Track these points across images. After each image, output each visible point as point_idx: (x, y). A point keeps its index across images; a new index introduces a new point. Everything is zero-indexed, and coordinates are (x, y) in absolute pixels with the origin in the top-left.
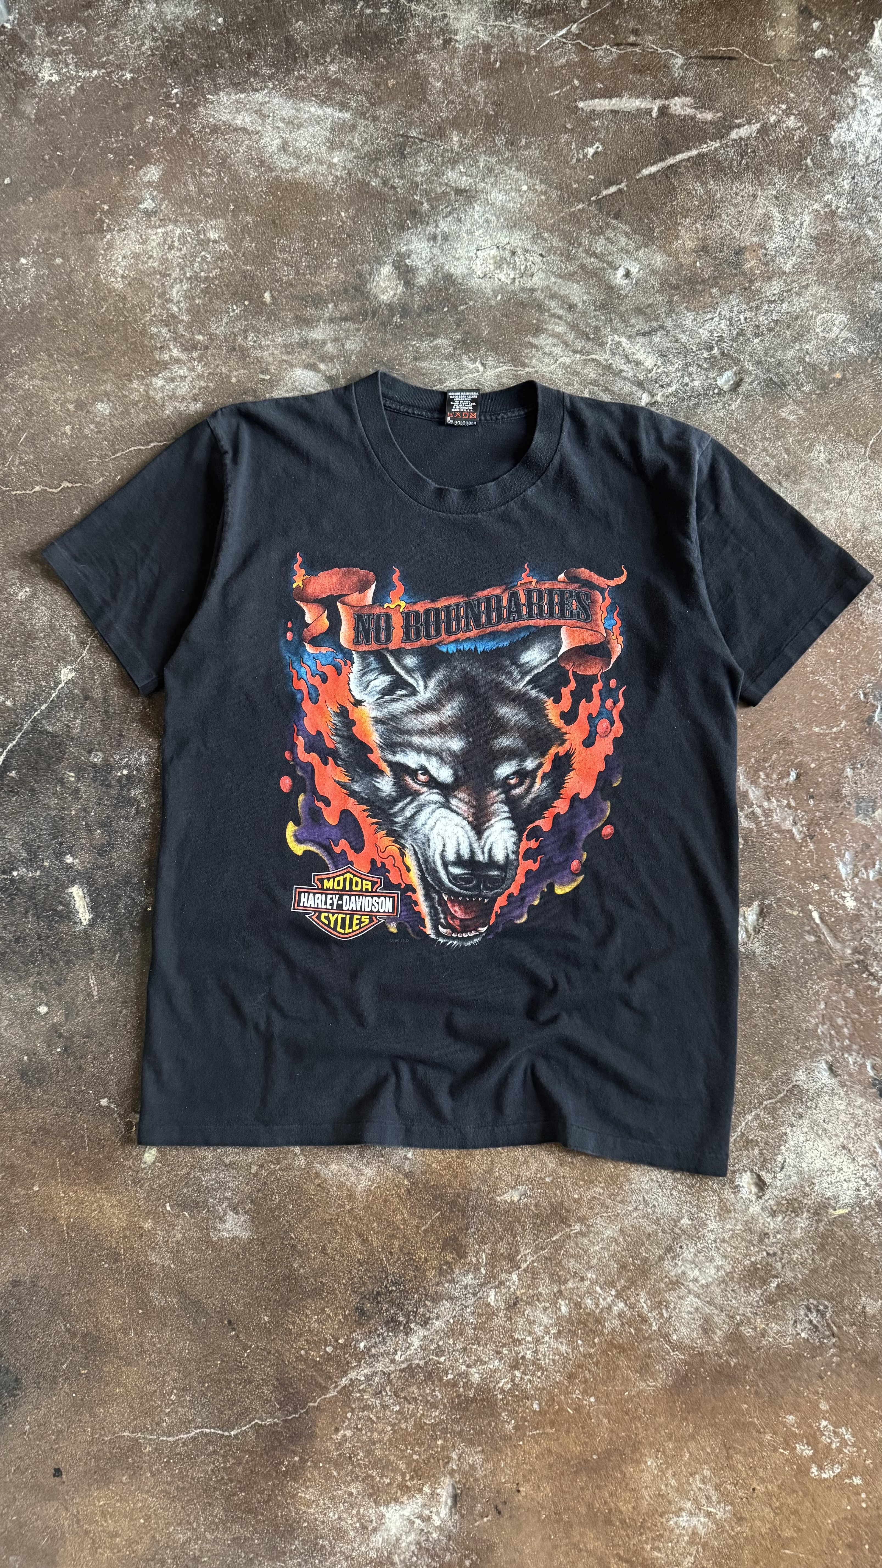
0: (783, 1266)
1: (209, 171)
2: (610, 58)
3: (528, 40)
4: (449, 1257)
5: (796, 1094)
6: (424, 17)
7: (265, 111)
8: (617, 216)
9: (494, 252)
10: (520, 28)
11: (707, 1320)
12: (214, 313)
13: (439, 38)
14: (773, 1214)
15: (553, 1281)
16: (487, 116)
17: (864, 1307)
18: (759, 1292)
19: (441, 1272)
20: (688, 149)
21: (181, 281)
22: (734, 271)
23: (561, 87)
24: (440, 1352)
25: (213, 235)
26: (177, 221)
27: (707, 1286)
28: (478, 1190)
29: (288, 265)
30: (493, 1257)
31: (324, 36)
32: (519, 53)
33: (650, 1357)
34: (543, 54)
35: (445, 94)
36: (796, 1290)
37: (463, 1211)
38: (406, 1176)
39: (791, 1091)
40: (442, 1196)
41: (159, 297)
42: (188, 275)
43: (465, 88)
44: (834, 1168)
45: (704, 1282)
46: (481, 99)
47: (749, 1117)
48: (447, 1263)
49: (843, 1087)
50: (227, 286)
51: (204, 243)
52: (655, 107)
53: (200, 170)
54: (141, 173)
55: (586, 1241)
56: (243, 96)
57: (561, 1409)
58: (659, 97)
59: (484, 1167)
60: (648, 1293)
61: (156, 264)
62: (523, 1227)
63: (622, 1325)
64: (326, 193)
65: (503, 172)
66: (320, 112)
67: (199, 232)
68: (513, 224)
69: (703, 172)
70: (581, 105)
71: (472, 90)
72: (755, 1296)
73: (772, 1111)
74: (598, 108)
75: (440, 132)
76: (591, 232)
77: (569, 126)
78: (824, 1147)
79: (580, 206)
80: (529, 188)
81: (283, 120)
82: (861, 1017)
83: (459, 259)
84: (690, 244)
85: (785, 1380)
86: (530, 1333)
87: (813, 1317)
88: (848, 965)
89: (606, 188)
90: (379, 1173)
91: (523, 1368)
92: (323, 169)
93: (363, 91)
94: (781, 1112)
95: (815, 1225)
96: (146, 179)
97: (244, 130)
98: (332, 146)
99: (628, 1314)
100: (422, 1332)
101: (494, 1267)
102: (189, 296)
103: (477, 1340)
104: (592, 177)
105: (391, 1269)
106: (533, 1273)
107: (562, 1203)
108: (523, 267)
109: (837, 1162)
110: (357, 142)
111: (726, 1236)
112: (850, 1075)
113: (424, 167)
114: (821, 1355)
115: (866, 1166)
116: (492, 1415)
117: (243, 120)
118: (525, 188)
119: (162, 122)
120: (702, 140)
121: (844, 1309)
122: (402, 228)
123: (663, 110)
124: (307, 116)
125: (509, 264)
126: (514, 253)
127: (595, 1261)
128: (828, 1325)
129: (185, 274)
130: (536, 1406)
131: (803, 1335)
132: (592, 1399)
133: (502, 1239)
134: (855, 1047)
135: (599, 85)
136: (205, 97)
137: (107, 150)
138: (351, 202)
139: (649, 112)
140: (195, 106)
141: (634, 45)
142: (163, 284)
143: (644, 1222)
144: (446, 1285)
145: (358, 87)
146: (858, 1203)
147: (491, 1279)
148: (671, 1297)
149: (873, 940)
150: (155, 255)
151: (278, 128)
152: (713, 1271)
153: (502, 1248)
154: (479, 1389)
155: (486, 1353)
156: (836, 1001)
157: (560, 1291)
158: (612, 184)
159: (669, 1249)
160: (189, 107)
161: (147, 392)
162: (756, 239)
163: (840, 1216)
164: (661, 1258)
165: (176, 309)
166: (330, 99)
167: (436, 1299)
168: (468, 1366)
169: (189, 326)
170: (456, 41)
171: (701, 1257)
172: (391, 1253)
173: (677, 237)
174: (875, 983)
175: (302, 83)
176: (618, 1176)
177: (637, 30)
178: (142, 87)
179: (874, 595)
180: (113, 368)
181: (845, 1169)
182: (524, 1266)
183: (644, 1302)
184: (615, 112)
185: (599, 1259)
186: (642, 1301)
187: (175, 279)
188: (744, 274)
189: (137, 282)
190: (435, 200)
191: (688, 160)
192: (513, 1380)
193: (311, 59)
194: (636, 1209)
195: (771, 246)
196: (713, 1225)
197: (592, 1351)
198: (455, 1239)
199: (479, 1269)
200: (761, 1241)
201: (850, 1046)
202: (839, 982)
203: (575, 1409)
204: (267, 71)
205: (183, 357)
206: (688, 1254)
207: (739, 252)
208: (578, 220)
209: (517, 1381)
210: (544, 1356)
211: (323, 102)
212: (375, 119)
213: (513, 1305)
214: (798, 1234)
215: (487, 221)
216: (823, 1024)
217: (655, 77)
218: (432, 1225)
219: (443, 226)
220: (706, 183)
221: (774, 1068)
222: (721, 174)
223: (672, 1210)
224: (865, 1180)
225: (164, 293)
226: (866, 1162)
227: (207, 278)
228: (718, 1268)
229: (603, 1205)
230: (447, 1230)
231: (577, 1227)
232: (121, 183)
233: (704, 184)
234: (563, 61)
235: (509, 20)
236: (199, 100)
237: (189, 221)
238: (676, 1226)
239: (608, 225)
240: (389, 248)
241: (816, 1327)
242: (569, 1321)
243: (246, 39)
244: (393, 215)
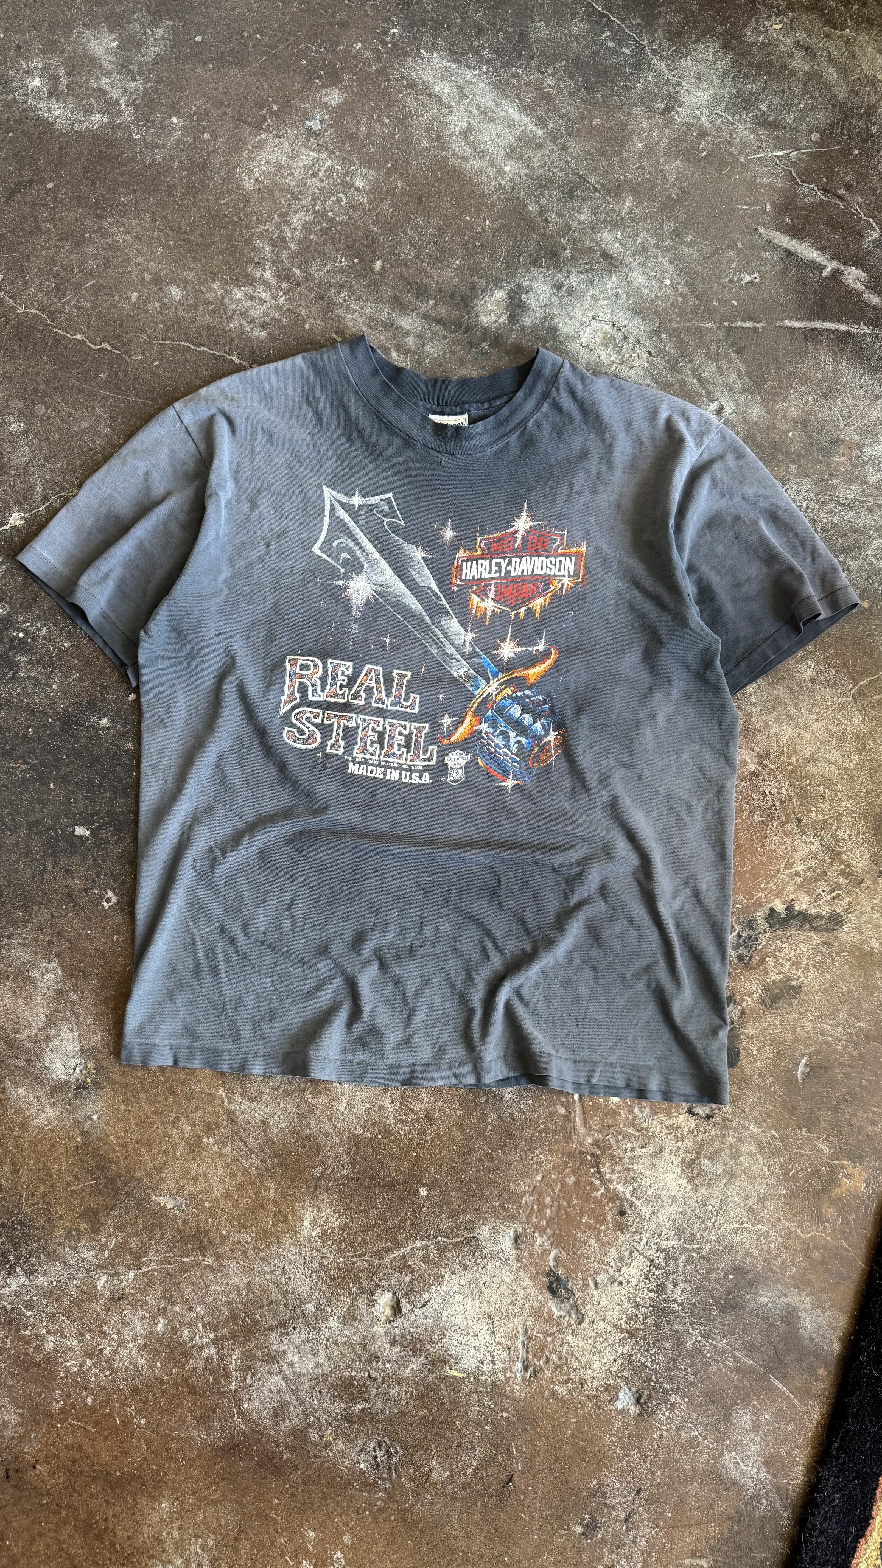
0: (377, 1395)
1: (387, 121)
2: (812, 200)
3: (744, 144)
4: (83, 1226)
5: (472, 1245)
6: (660, 75)
7: (467, 90)
8: (738, 352)
9: (607, 328)
10: (743, 129)
11: (283, 1406)
12: (322, 255)
13: (662, 102)
14: (393, 1343)
15: (163, 1297)
16: (669, 197)
17: (431, 1471)
18: (343, 1405)
19: (68, 1235)
20: (839, 321)
21: (308, 211)
22: (821, 458)
23: (751, 205)
24: (30, 1306)
25: (359, 183)
26: (333, 153)
27: (300, 1375)
28: (139, 1180)
29: (412, 245)
30: (122, 1247)
31: (558, 47)
32: (731, 154)
33: (214, 1411)
34: (751, 165)
35: (640, 157)
36: (378, 1422)
37: (116, 1191)
38: (83, 1133)
39: (469, 1240)
40: (103, 1169)
41: (279, 215)
42: (317, 208)
43: (662, 160)
44: (470, 1331)
45: (298, 1370)
46: (671, 178)
47: (418, 1244)
48: (78, 1230)
49: (518, 1261)
50: (347, 237)
51: (347, 186)
52: (830, 266)
53: (379, 116)
54: (324, 91)
55: (212, 1277)
56: (454, 66)
57: (110, 1416)
58: (838, 259)
59: (156, 1163)
60: (243, 1353)
61: (293, 183)
62: (163, 1234)
63: (205, 1369)
64: (482, 195)
65: (655, 257)
66: (516, 116)
67: (347, 173)
68: (638, 311)
69: (841, 350)
70: (762, 230)
71: (667, 166)
72: (338, 1407)
73: (442, 1250)
74: (776, 241)
75: (616, 190)
76: (706, 354)
77: (739, 245)
78: (472, 1307)
79: (710, 325)
80: (672, 285)
81: (479, 107)
82: (569, 1207)
83: (571, 318)
84: (793, 412)
85: (324, 1498)
86: (119, 1333)
87: (380, 1454)
88: (582, 1153)
89: (743, 320)
90: (59, 1118)
91: (96, 1360)
92: (491, 171)
93: (565, 117)
94: (449, 1255)
95: (426, 1373)
96: (325, 99)
97: (439, 99)
98: (512, 153)
99: (216, 1362)
100: (23, 1280)
101: (117, 1256)
102: (307, 228)
103: (68, 1313)
104: (736, 303)
105: (25, 1208)
106: (149, 1280)
107: (208, 1231)
108: (627, 355)
109: (476, 1327)
110: (536, 162)
111: (341, 1340)
112: (531, 1254)
113: (584, 216)
114: (369, 1492)
115: (501, 1344)
116: (46, 1387)
117: (442, 88)
118: (668, 282)
119: (367, 54)
120: (856, 320)
121: (412, 1463)
122: (535, 262)
123: (836, 274)
124: (503, 114)
125: (616, 345)
126: (625, 338)
127: (211, 1299)
128: (390, 1469)
129: (315, 205)
130: (89, 1400)
131: (362, 1466)
132: (143, 1421)
133: (138, 1235)
134: (548, 1230)
135: (788, 220)
136: (418, 50)
137: (302, 54)
138: (500, 215)
139: (821, 268)
140: (406, 54)
141: (841, 198)
142: (289, 205)
143: (273, 1288)
144: (67, 1249)
145: (563, 111)
146: (476, 1375)
147: (110, 1266)
148: (262, 1368)
149: (617, 1141)
150: (296, 174)
151: (470, 112)
152: (311, 1365)
153: (134, 1243)
154: (48, 1359)
155: (72, 1329)
156: (554, 1181)
157: (165, 1309)
158: (751, 319)
159: (283, 1324)
160: (399, 52)
161: (223, 298)
162: (857, 438)
163: (453, 1377)
164: (271, 1329)
165: (289, 235)
166: (532, 108)
167: (52, 1257)
168: (48, 1332)
169: (293, 256)
170: (677, 112)
171: (307, 1347)
172: (33, 1195)
173: (784, 400)
174: (598, 1183)
175: (515, 81)
176: (272, 1234)
177: (851, 185)
178: (366, 11)
179: (788, 826)
180: (204, 260)
181: (480, 1338)
182: (145, 1269)
183: (235, 1359)
184: (789, 253)
185: (215, 1299)
186: (234, 1357)
187: (303, 207)
188: (829, 465)
189: (266, 192)
190: (579, 251)
191: (833, 332)
192: (81, 1366)
193: (534, 64)
194: (272, 1272)
195: (868, 451)
196: (333, 1323)
197: (166, 1378)
198: (96, 1213)
199: (103, 1251)
200: (369, 1361)
201: (545, 1229)
202: (566, 1165)
203: (123, 1422)
204: (486, 53)
205: (273, 281)
206: (298, 1337)
207: (836, 442)
208: (701, 336)
209: (85, 1368)
210: (121, 1359)
211: (524, 108)
212: (564, 148)
213: (117, 1298)
214: (407, 1372)
215: (617, 296)
216: (531, 1195)
217: (844, 239)
218: (83, 1190)
219: (574, 280)
220: (839, 362)
221: (464, 1211)
222: (858, 361)
223: (304, 1290)
224: (493, 1357)
225: (286, 214)
226: (503, 1340)
227: (332, 219)
228: (318, 1365)
229: (244, 1253)
230: (93, 1202)
231: (210, 1261)
232: (300, 92)
233: (836, 362)
234: (766, 180)
235: (737, 117)
236: (412, 50)
237: (344, 159)
238: (300, 1306)
239: (726, 355)
240: (513, 276)
241: (378, 1465)
242: (160, 1339)
243: (485, 14)
244: (532, 246)
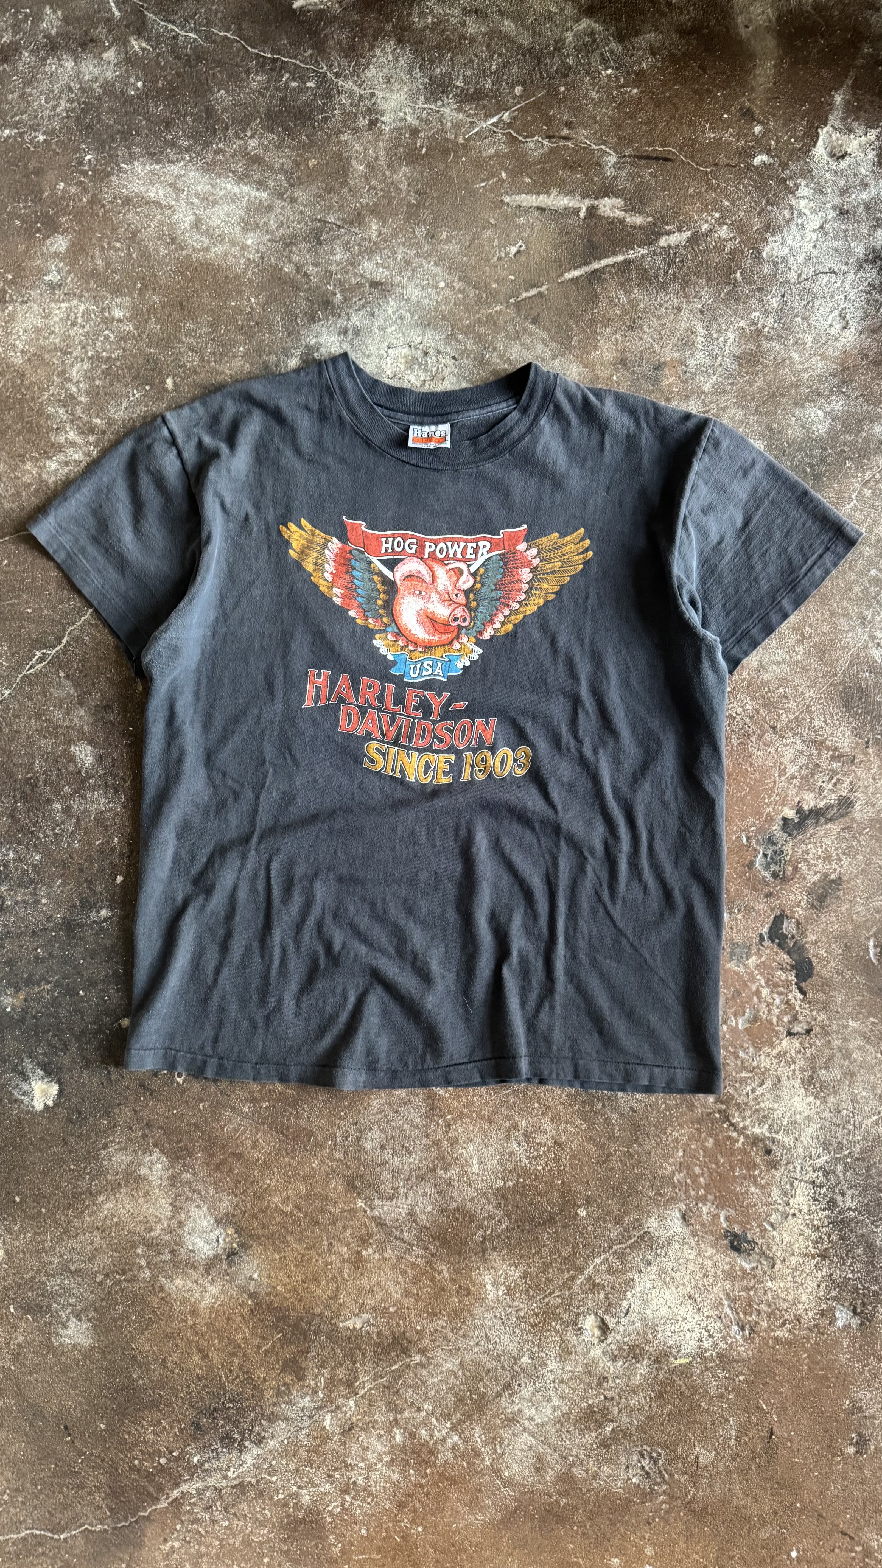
0: (620, 1411)
1: (118, 245)
2: (541, 151)
3: (457, 126)
4: (288, 1379)
5: (646, 1240)
6: (351, 95)
7: (180, 185)
8: (535, 321)
9: (406, 351)
10: (450, 112)
11: (540, 1458)
12: (113, 395)
13: (364, 118)
14: (614, 1358)
15: (390, 1410)
16: (409, 205)
17: (697, 1458)
18: (593, 1434)
19: (279, 1393)
20: (614, 254)
21: (82, 360)
22: (651, 388)
23: (488, 179)
24: (272, 1471)
25: (118, 314)
26: (82, 296)
27: (543, 1425)
28: (321, 1315)
29: (192, 351)
30: (332, 1383)
31: (246, 108)
32: (447, 140)
33: (480, 1491)
34: (472, 142)
35: (367, 179)
36: (631, 1435)
37: (305, 1334)
38: (251, 1296)
39: (642, 1237)
40: (284, 1319)
41: (58, 375)
42: (90, 354)
43: (388, 173)
44: (679, 1317)
45: (539, 1421)
46: (404, 186)
47: (598, 1261)
48: (285, 1384)
49: (694, 1236)
50: (129, 369)
51: (108, 322)
52: (584, 206)
53: (109, 244)
54: (48, 242)
55: (425, 1373)
56: (158, 167)
57: (389, 1537)
58: (588, 196)
59: (329, 1293)
60: (483, 1428)
61: (57, 341)
62: (364, 1354)
63: (456, 1457)
64: (237, 277)
65: (421, 266)
66: (236, 190)
67: (103, 310)
68: (427, 323)
69: (628, 280)
70: (507, 199)
71: (395, 176)
72: (590, 1438)
73: (621, 1256)
74: (524, 204)
75: (358, 219)
76: (506, 337)
77: (492, 221)
78: (670, 1295)
79: (498, 308)
80: (447, 285)
81: (197, 195)
82: (719, 1167)
83: (369, 356)
84: (608, 356)
85: (613, 1524)
86: (363, 1460)
87: (646, 1463)
88: (709, 1114)
89: (526, 290)
90: (222, 1291)
91: (353, 1493)
92: (235, 251)
93: (282, 170)
94: (630, 1258)
95: (655, 1372)
96: (53, 249)
97: (157, 203)
98: (247, 226)
99: (462, 1447)
100: (256, 1451)
101: (331, 1391)
102: (89, 377)
103: (310, 1463)
104: (513, 278)
105: (229, 1386)
106: (370, 1401)
107: (404, 1333)
108: (434, 369)
109: (682, 1311)
110: (273, 225)
111: (566, 1377)
112: (703, 1225)
113: (340, 255)
114: (651, 1501)
115: (711, 1317)
116: (320, 1538)
117: (157, 192)
118: (442, 284)
119: (73, 190)
120: (630, 246)
121: (678, 1457)
122: (313, 319)
123: (592, 211)
124: (222, 193)
125: (420, 364)
126: (426, 354)
127: (433, 1393)
128: (660, 1472)
129: (86, 352)
130: (363, 1532)
131: (634, 1480)
132: (420, 1529)
133: (342, 1365)
134: (709, 1197)
135: (528, 180)
136: (118, 165)
137: (13, 216)
138: (262, 288)
139: (577, 211)
140: (108, 175)
141: (566, 138)
142: (63, 362)
143: (485, 1358)
144: (283, 1406)
145: (277, 166)
146: (700, 1354)
147: (328, 1404)
148: (506, 1433)
149: (736, 1089)
150: (57, 331)
151: (192, 203)
152: (549, 1411)
153: (341, 1373)
154: (309, 1511)
155: (318, 1475)
156: (695, 1150)
157: (396, 1420)
158: (533, 286)
159: (507, 1386)
160: (101, 175)
161: (40, 475)
162: (676, 355)
163: (681, 1365)
164: (499, 1395)
165: (74, 389)
166: (247, 176)
167: (273, 1418)
168: (299, 1487)
169: (87, 409)
170: (383, 122)
171: (539, 1396)
172: (230, 1371)
173: (595, 348)
174: (735, 1134)
175: (220, 157)
176: (462, 1310)
177: (571, 122)
178: (54, 151)
179: (766, 737)
180: (7, 448)
181: (690, 1319)
182: (362, 1392)
183: (478, 1436)
184: (541, 209)
185: (437, 1391)
186: (477, 1435)
187: (76, 358)
188: (661, 391)
189: (37, 359)
190: (350, 291)
191: (613, 265)
192: (343, 1505)
193: (231, 132)
194: (477, 1344)
195: (692, 363)
196: (553, 1365)
197: (423, 1481)
198: (294, 1361)
199: (316, 1393)
200: (600, 1384)
201: (706, 1196)
202: (699, 1131)
203: (402, 1537)
204: (184, 142)
205: (79, 440)
206: (526, 1392)
207: (658, 367)
208: (495, 322)
209: (347, 1505)
210: (376, 1482)
211: (240, 179)
212: (293, 200)
213: (348, 1430)
214: (637, 1380)
215: (401, 318)
216: (680, 1171)
217: (586, 175)
218: (273, 1346)
219: (356, 320)
220: (630, 292)
221: (627, 1213)
222: (647, 284)
223: (513, 1348)
224: (708, 1331)
225: (64, 372)
226: (711, 1313)
227: (108, 358)
228: (555, 1409)
229: (445, 1338)
230: (288, 1353)
231: (417, 1358)
232: (27, 251)
233: (628, 292)
234: (492, 151)
235: (439, 103)
236: (112, 168)
237: (95, 297)
238: (516, 1364)
239: (525, 329)
240: (298, 340)
241: (648, 1473)
242: (403, 1450)
243: (165, 105)
244: (304, 304)
